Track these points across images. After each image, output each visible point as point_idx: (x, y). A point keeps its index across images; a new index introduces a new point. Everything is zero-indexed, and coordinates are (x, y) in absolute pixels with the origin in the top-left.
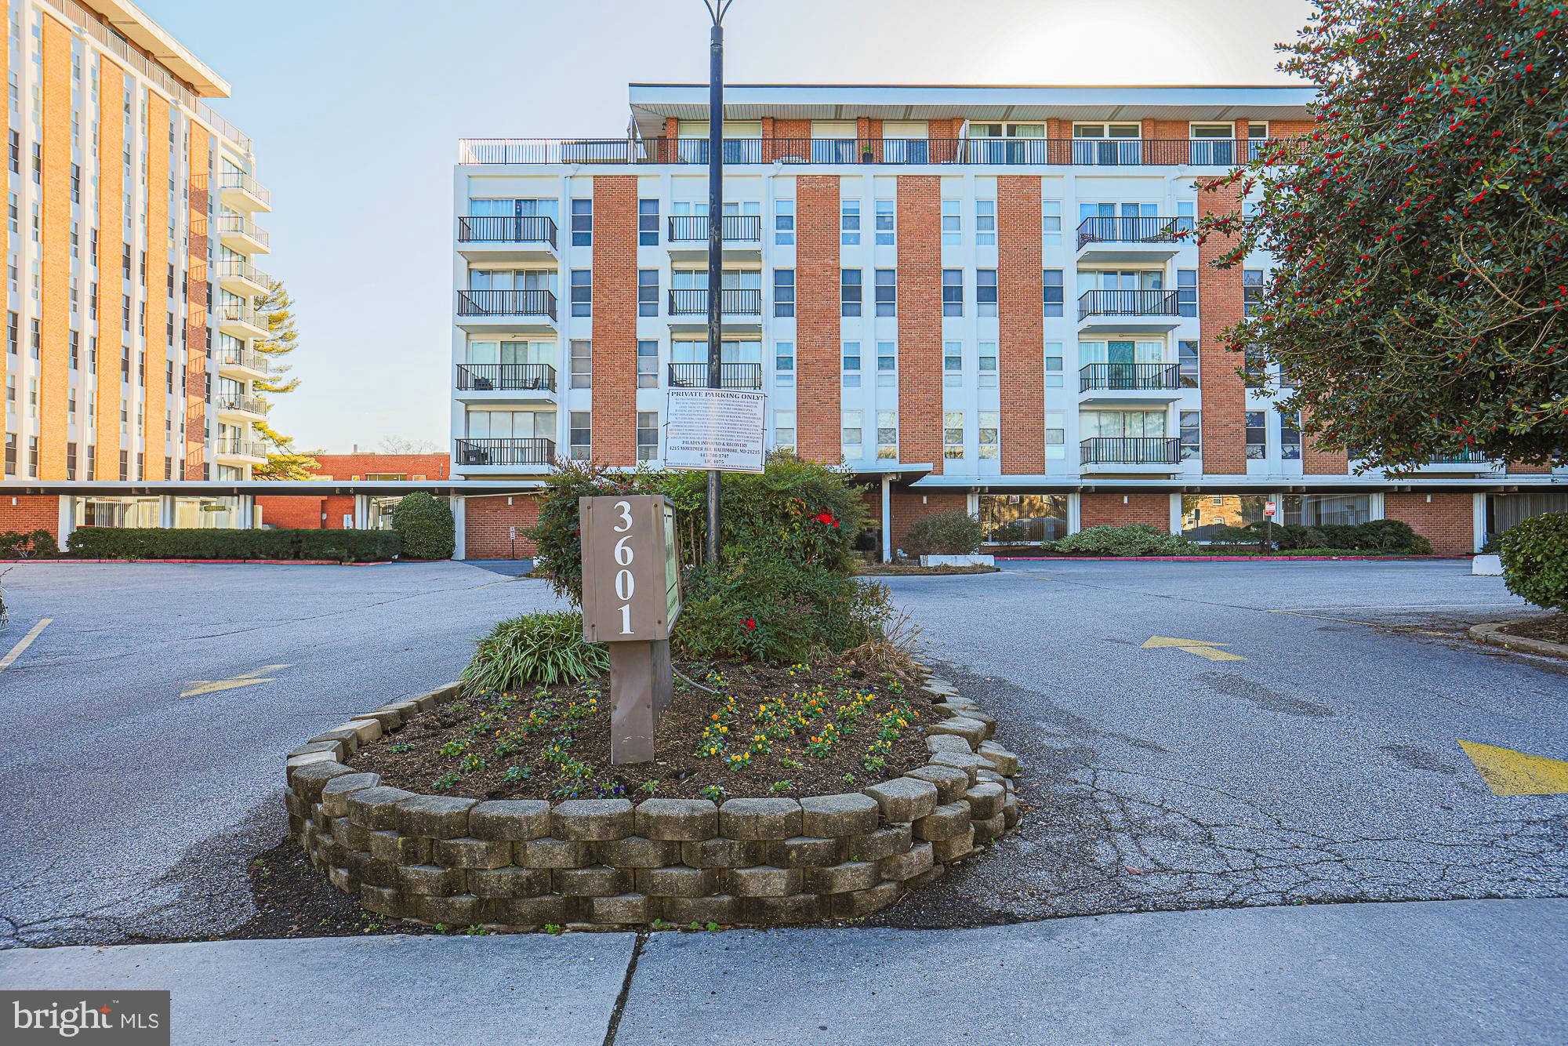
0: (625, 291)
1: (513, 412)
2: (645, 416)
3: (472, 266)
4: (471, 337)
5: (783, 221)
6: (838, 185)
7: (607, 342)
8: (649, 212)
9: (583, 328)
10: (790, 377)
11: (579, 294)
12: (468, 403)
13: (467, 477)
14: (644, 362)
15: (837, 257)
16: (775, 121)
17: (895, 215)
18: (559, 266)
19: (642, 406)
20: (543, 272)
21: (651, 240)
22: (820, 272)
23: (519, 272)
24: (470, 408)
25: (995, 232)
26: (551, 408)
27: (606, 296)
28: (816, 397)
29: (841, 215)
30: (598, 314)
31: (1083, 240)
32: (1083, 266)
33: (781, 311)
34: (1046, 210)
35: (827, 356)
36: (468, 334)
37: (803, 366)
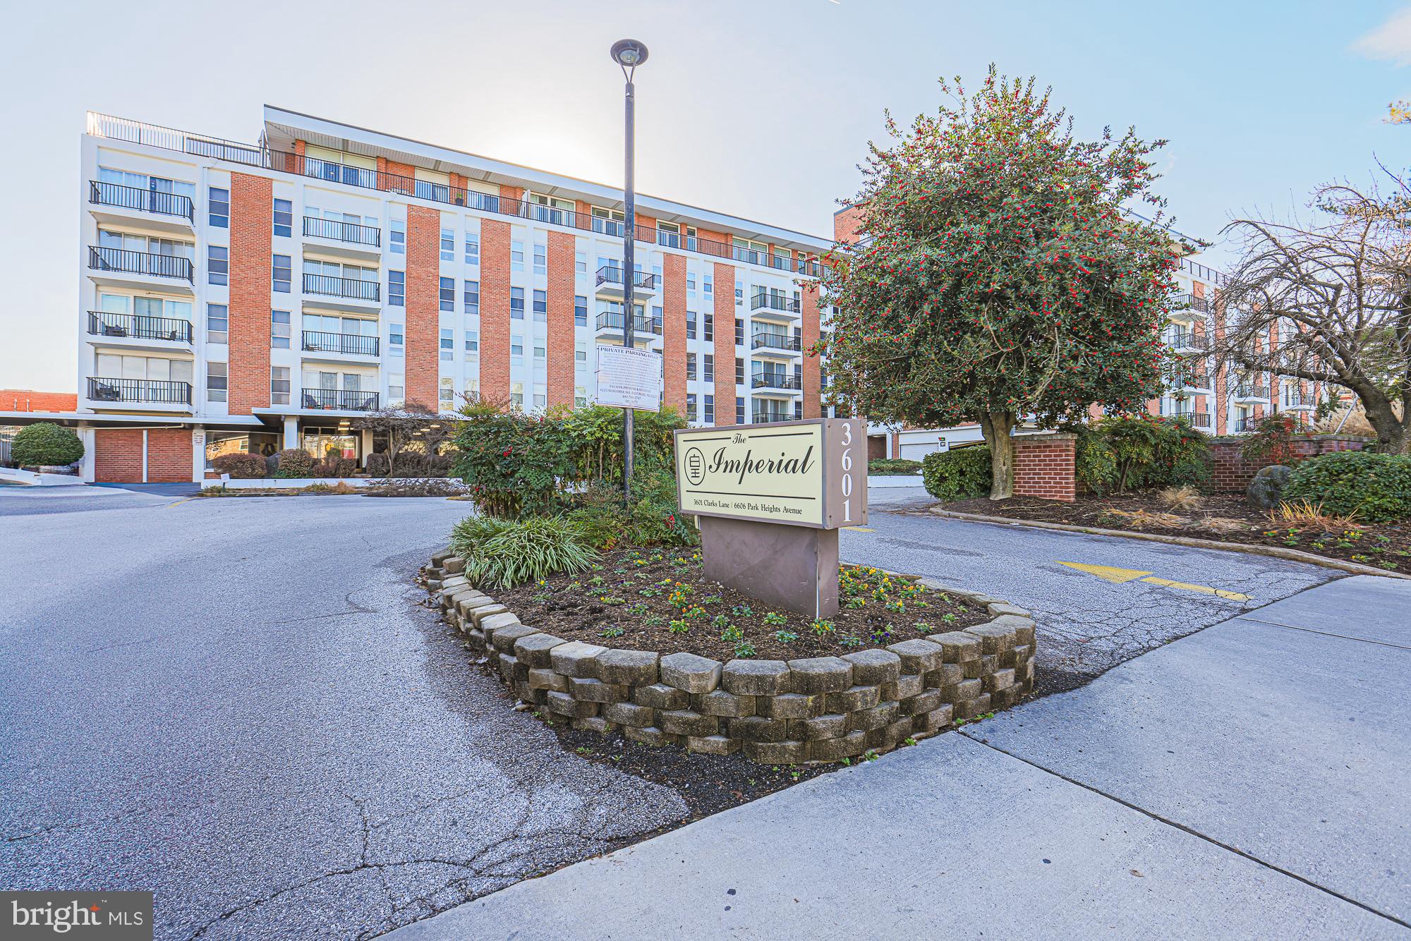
0: (260, 269)
1: (147, 358)
2: (278, 370)
3: (101, 226)
4: (100, 288)
5: (396, 236)
6: (439, 217)
7: (243, 308)
8: (283, 209)
9: (221, 295)
10: (400, 350)
11: (217, 266)
12: (97, 346)
13: (97, 411)
14: (278, 329)
15: (437, 267)
16: (387, 161)
17: (479, 245)
18: (196, 240)
19: (274, 362)
20: (179, 243)
21: (285, 232)
22: (424, 276)
23: (153, 240)
24: (99, 351)
25: (546, 266)
26: (188, 358)
27: (242, 271)
28: (421, 366)
29: (441, 238)
30: (235, 283)
31: (600, 280)
32: (600, 296)
33: (393, 300)
34: (578, 258)
35: (429, 337)
36: (97, 285)
37: (411, 343)
